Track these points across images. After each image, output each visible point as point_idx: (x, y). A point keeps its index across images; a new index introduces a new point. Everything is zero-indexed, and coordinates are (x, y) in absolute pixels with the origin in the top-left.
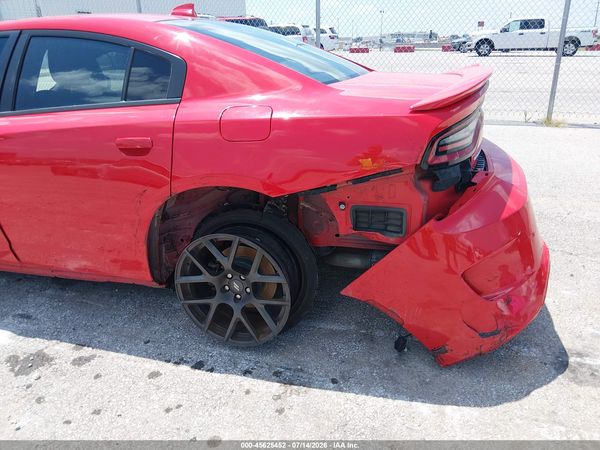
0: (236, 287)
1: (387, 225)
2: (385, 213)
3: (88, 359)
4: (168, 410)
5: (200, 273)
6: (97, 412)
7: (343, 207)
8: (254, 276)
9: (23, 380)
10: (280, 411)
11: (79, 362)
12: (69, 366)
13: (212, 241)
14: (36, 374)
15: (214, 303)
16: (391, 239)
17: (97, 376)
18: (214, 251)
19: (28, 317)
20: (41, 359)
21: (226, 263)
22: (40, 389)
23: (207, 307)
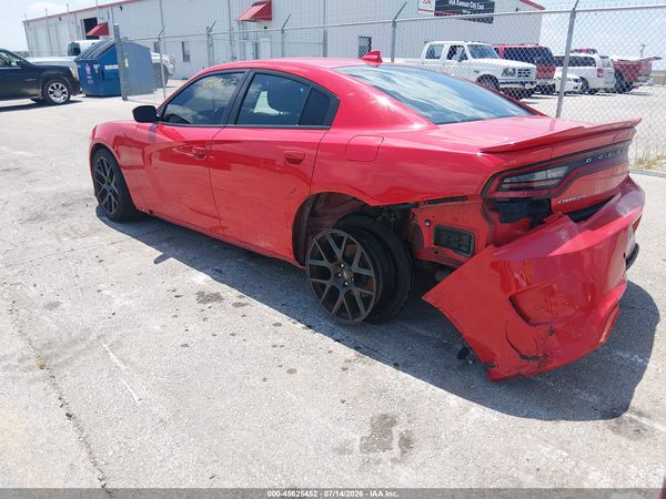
0: (345, 275)
1: (460, 245)
2: (460, 234)
3: (243, 305)
4: (274, 346)
5: (322, 259)
6: (233, 335)
7: (428, 224)
8: (355, 267)
9: (202, 306)
10: (344, 369)
11: (237, 305)
12: (230, 306)
13: (332, 235)
14: (209, 305)
15: (328, 284)
16: (462, 258)
17: (244, 316)
18: (332, 243)
19: (221, 272)
20: (217, 297)
21: (339, 253)
22: (208, 314)
23: (323, 286)
